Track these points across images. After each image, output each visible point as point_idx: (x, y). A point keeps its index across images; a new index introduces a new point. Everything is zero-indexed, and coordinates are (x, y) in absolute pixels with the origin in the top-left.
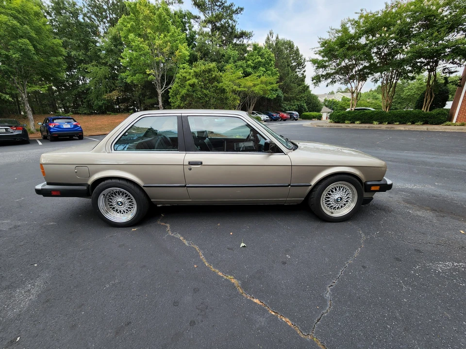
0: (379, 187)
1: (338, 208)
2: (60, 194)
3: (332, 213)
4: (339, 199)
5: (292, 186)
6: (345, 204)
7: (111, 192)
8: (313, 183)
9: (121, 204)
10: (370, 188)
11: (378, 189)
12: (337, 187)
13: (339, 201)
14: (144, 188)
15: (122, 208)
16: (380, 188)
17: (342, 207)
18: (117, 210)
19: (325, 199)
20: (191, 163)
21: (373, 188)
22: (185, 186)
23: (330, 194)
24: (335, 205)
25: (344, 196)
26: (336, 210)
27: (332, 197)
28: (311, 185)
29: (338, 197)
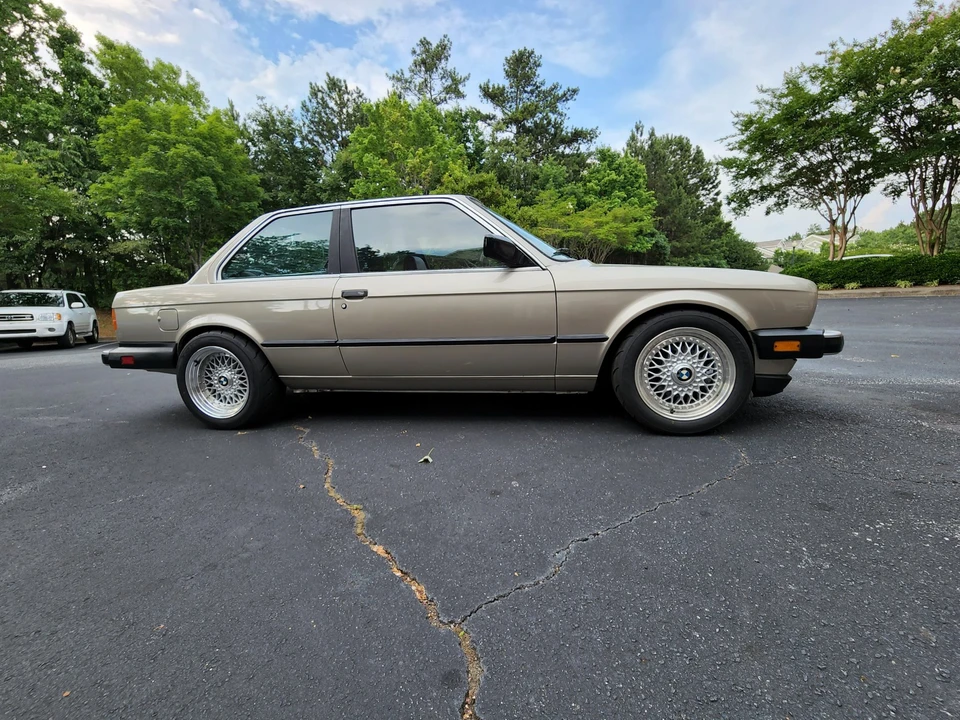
0: (798, 343)
1: (686, 398)
3: (672, 412)
4: (684, 372)
5: (560, 341)
6: (703, 389)
7: (211, 358)
8: (611, 332)
9: (225, 383)
10: (773, 346)
11: (797, 349)
12: (678, 344)
13: (685, 377)
14: (264, 349)
15: (228, 392)
16: (802, 347)
17: (696, 395)
18: (215, 391)
19: (650, 375)
20: (348, 295)
21: (780, 347)
22: (335, 344)
23: (660, 362)
24: (676, 389)
25: (697, 367)
26: (681, 403)
27: (666, 367)
28: (607, 339)
29: (682, 369)
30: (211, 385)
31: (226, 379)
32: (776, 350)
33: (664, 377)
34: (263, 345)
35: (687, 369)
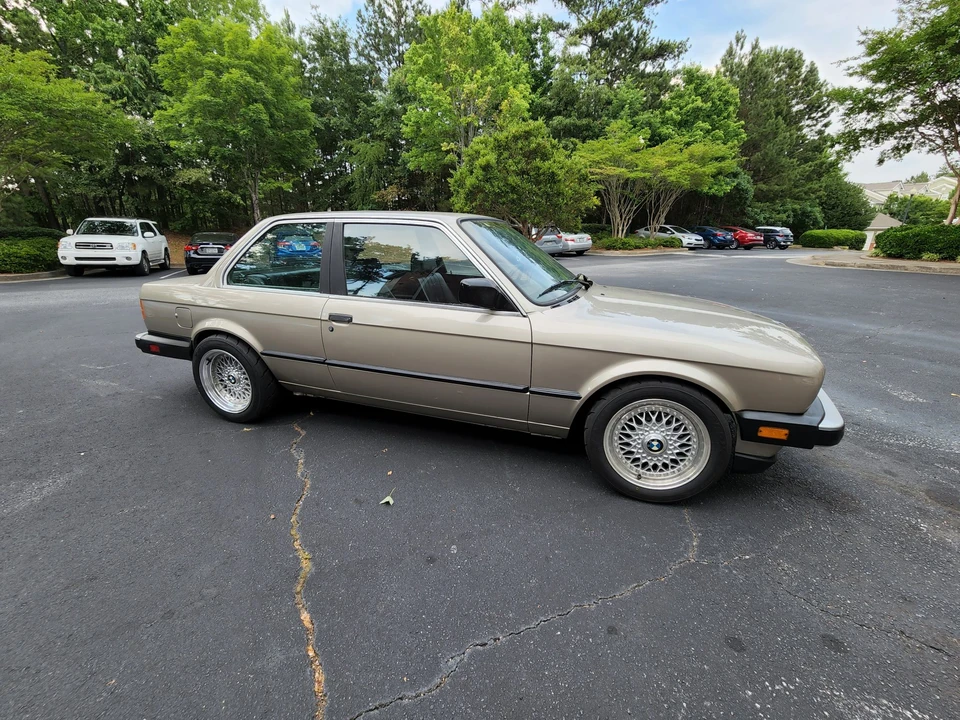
0: (786, 431)
1: (655, 467)
2: (158, 351)
3: (639, 477)
5: (532, 392)
7: (221, 357)
8: (585, 392)
9: (233, 381)
10: (757, 431)
11: (784, 438)
14: (264, 357)
15: (238, 389)
16: (790, 436)
17: (665, 465)
18: (226, 387)
19: (620, 439)
20: (334, 318)
21: (765, 432)
22: (323, 363)
24: (645, 457)
25: (671, 440)
26: (649, 470)
27: (637, 435)
28: (579, 398)
29: (653, 440)
30: (222, 380)
31: (234, 378)
32: (760, 434)
33: (634, 444)
34: (262, 354)
35: (658, 441)
